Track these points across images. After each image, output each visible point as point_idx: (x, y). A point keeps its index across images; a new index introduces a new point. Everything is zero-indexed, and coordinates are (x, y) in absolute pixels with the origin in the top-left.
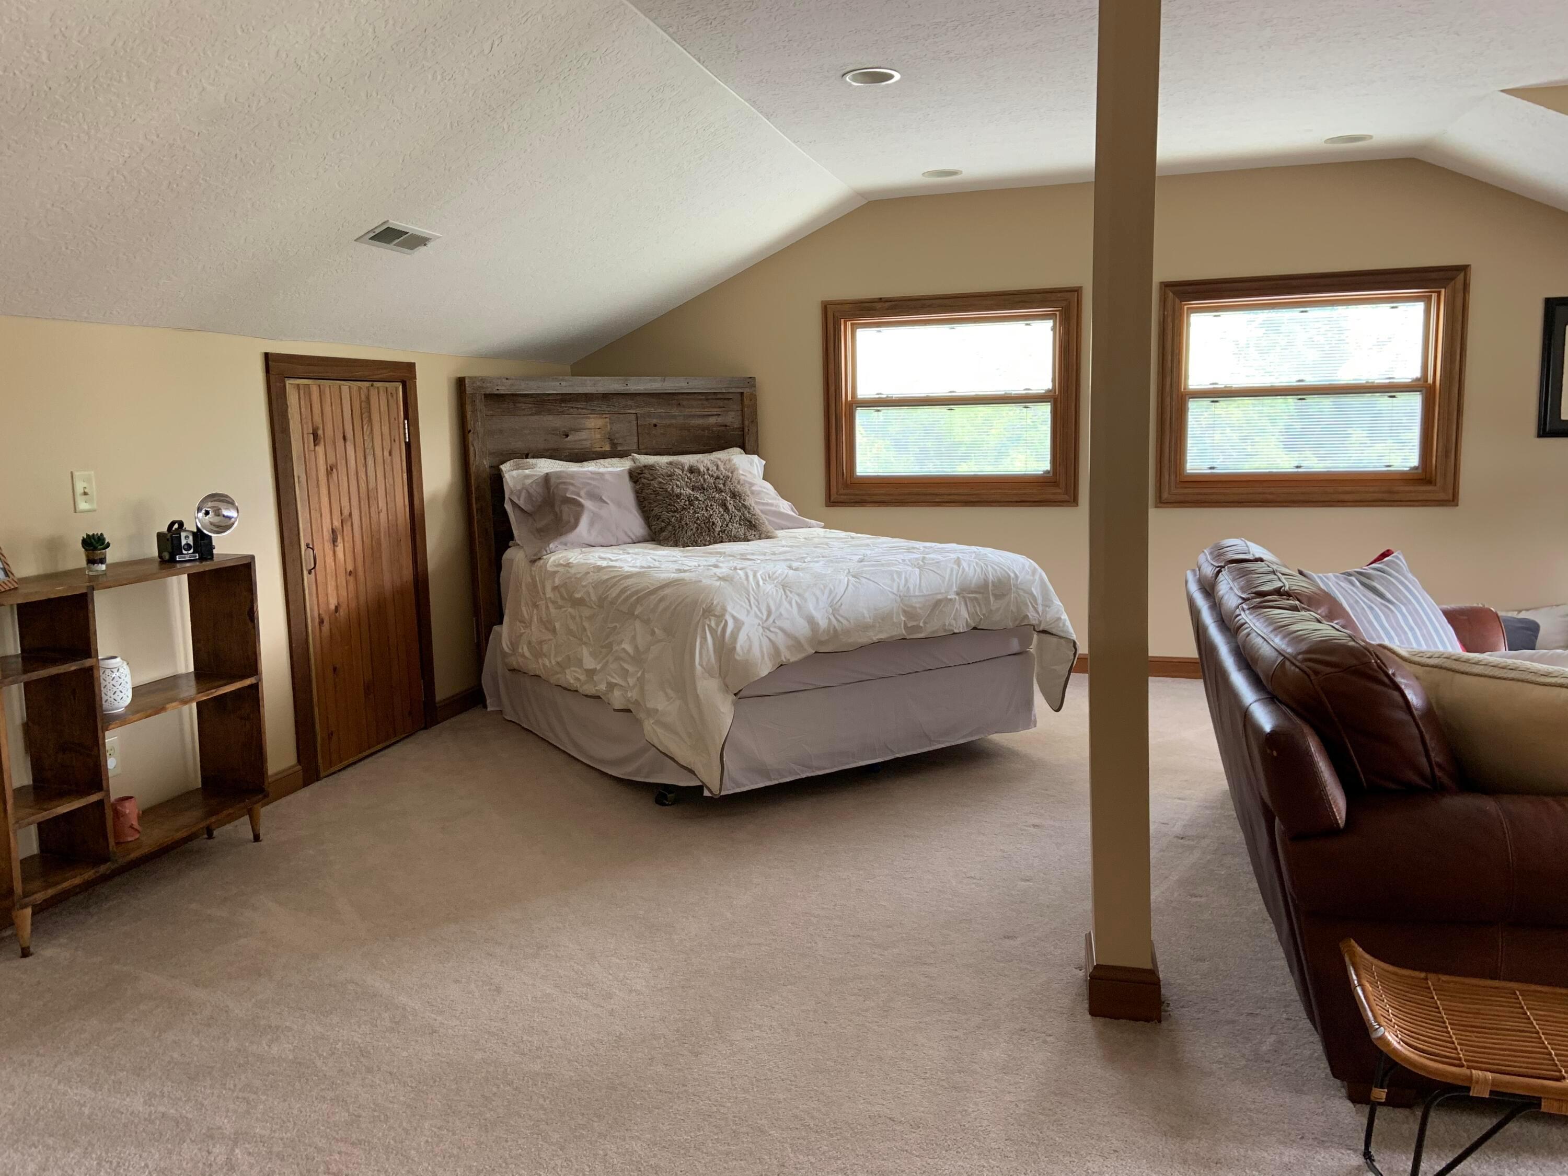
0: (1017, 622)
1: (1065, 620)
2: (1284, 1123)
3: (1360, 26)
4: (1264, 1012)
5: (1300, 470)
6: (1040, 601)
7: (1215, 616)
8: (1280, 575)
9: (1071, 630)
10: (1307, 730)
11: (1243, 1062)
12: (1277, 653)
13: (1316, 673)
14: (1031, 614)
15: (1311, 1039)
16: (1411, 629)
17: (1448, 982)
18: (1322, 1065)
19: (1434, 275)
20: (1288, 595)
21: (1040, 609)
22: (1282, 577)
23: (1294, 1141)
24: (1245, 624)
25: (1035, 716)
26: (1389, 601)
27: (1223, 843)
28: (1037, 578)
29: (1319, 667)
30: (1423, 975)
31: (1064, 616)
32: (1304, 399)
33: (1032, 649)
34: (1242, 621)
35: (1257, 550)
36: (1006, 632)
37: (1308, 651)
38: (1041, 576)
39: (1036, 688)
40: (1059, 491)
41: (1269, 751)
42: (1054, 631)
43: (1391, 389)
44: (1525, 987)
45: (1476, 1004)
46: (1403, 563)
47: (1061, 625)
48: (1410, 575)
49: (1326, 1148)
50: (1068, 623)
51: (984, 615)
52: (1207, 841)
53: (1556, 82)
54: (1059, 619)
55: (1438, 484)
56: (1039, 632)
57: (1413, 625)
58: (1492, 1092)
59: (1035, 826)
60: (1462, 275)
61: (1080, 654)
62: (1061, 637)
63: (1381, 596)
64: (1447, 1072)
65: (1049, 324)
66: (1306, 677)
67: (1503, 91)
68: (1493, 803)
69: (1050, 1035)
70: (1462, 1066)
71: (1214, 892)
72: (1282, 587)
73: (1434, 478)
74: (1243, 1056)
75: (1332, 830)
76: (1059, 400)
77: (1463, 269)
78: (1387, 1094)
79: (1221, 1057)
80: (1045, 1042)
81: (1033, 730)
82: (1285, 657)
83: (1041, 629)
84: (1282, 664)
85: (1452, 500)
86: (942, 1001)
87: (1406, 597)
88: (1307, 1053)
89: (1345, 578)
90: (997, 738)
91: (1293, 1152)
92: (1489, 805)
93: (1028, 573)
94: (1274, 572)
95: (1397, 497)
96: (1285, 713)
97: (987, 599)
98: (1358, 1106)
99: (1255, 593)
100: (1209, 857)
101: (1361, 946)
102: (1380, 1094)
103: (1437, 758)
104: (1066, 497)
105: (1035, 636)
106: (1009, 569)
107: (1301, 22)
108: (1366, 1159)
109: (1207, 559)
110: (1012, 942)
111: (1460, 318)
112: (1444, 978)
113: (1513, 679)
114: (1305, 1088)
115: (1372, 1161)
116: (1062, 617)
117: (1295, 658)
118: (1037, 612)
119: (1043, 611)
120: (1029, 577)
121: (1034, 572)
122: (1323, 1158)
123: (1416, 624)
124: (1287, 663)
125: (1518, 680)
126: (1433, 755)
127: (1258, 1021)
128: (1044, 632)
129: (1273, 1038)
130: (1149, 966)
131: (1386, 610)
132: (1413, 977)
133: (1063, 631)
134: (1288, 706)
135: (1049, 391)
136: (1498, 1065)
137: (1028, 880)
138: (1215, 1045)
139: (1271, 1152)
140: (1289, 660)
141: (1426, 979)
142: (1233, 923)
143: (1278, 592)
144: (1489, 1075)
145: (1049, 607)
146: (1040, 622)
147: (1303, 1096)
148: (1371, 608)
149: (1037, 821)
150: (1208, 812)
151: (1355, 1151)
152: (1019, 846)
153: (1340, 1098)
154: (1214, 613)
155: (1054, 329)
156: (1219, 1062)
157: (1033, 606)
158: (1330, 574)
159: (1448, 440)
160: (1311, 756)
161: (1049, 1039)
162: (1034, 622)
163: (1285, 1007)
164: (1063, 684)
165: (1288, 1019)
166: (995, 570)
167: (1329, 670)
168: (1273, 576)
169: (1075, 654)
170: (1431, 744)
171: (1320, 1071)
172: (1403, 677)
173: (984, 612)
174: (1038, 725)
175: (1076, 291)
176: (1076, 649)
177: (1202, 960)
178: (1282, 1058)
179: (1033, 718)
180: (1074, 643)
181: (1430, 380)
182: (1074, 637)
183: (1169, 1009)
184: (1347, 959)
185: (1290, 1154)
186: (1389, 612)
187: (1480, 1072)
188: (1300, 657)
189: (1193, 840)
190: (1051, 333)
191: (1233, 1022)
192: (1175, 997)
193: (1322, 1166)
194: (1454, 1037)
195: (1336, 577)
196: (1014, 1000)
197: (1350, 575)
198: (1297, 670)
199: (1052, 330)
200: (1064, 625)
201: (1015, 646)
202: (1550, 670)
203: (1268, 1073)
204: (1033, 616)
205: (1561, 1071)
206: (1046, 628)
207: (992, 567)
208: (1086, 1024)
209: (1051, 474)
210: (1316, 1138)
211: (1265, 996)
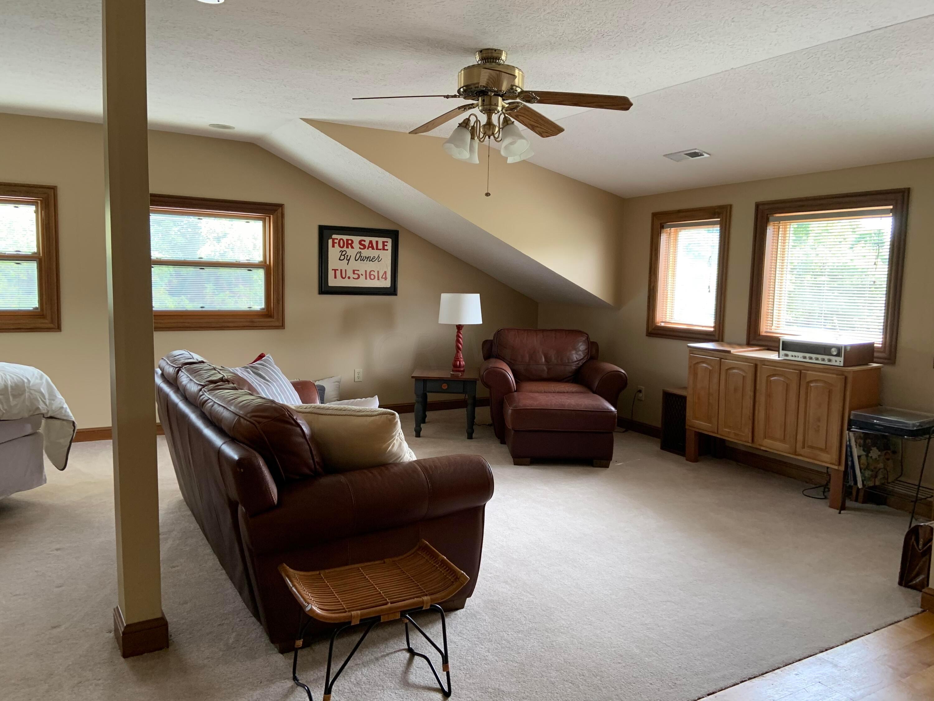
0: (31, 413)
1: (66, 408)
2: (249, 678)
3: (238, 69)
4: (226, 622)
5: (203, 309)
6: (47, 396)
7: (180, 397)
8: (219, 370)
9: (71, 414)
10: (257, 455)
11: (221, 653)
12: (234, 415)
13: (259, 423)
14: (42, 406)
15: (255, 627)
16: (279, 395)
17: (330, 573)
18: (263, 640)
19: (267, 207)
20: (227, 381)
21: (47, 403)
22: (221, 372)
23: (257, 686)
24: (208, 400)
25: (45, 476)
26: (267, 381)
27: (184, 532)
28: (44, 381)
29: (261, 420)
30: (318, 572)
31: (66, 406)
32: (203, 269)
33: (41, 430)
34: (206, 398)
35: (197, 357)
36: (23, 421)
37: (253, 411)
38: (47, 380)
39: (45, 456)
40: (46, 321)
41: (238, 470)
42: (58, 416)
43: (249, 266)
44: (362, 565)
45: (344, 579)
46: (271, 360)
47: (63, 412)
48: (275, 366)
49: (274, 683)
50: (68, 410)
51: (6, 410)
52: (175, 533)
53: (325, 120)
54: (62, 408)
55: (275, 317)
56: (48, 418)
57: (280, 393)
58: (361, 620)
59: (57, 550)
60: (280, 209)
61: (78, 430)
62: (63, 420)
63: (263, 378)
64: (341, 617)
65: (33, 208)
66: (253, 426)
67: (301, 119)
68: (343, 477)
69: (100, 680)
70: (345, 612)
71: (184, 562)
72: (223, 377)
73: (273, 314)
74: (220, 650)
75: (272, 507)
76: (43, 260)
77: (281, 206)
78: (303, 642)
79: (208, 654)
80: (96, 685)
81: (45, 485)
82: (240, 416)
83: (49, 415)
84: (239, 420)
85: (282, 326)
86: (14, 684)
87: (276, 378)
88: (254, 636)
89: (245, 370)
90: (17, 496)
91: (258, 692)
92: (342, 478)
93: (37, 378)
94: (214, 369)
95: (255, 324)
96: (243, 447)
97: (8, 400)
98: (285, 654)
99: (209, 381)
100: (178, 542)
101: (288, 566)
102: (299, 643)
103: (317, 459)
104: (51, 326)
105: (43, 421)
106: (23, 376)
107: (207, 58)
108: (295, 681)
109: (167, 363)
110: (58, 630)
111: (281, 230)
112: (327, 571)
113: (345, 415)
114: (257, 655)
115: (298, 680)
116: (64, 406)
117: (246, 416)
118: (46, 405)
119: (50, 403)
120: (38, 381)
121: (41, 377)
122: (274, 689)
123: (281, 392)
124: (242, 420)
125: (348, 415)
126: (315, 458)
127: (225, 627)
128: (51, 417)
129: (234, 634)
130: (159, 616)
131: (267, 386)
132: (313, 575)
133: (65, 416)
134: (243, 443)
135: (34, 253)
136: (361, 606)
137: (61, 586)
138: (204, 649)
139: (246, 697)
140: (243, 418)
141: (320, 574)
142: (200, 576)
143: (222, 380)
144: (359, 612)
145: (54, 400)
146: (48, 411)
147: (257, 660)
148: (260, 385)
149: (58, 546)
150: (172, 515)
151: (288, 679)
152: (48, 565)
153: (275, 654)
154: (178, 395)
155: (36, 212)
156: (208, 658)
157: (42, 400)
158: (237, 368)
159: (278, 294)
160: (261, 469)
161: (100, 682)
162: (44, 412)
163: (237, 615)
164: (66, 451)
165: (241, 621)
166: (13, 378)
167: (265, 420)
168: (214, 372)
169: (74, 431)
170: (314, 453)
171: (262, 643)
172: (300, 420)
173: (6, 407)
174: (47, 481)
175: (52, 188)
176: (74, 427)
177: (186, 603)
178: (241, 644)
179: (44, 477)
180: (74, 423)
181: (268, 263)
182: (73, 419)
183: (172, 638)
184: (283, 575)
185: (256, 694)
186: (268, 387)
187: (355, 612)
188: (249, 415)
189: (166, 534)
190: (35, 214)
191: (211, 633)
192: (175, 630)
193: (274, 693)
194: (339, 598)
195: (240, 369)
196: (69, 665)
197: (247, 368)
198: (248, 423)
199: (35, 212)
200: (66, 411)
201: (29, 429)
202: (361, 409)
203: (235, 654)
204: (42, 407)
205: (386, 600)
206: (52, 415)
207: (10, 376)
208: (122, 664)
209: (39, 310)
210: (268, 680)
211: (225, 612)
